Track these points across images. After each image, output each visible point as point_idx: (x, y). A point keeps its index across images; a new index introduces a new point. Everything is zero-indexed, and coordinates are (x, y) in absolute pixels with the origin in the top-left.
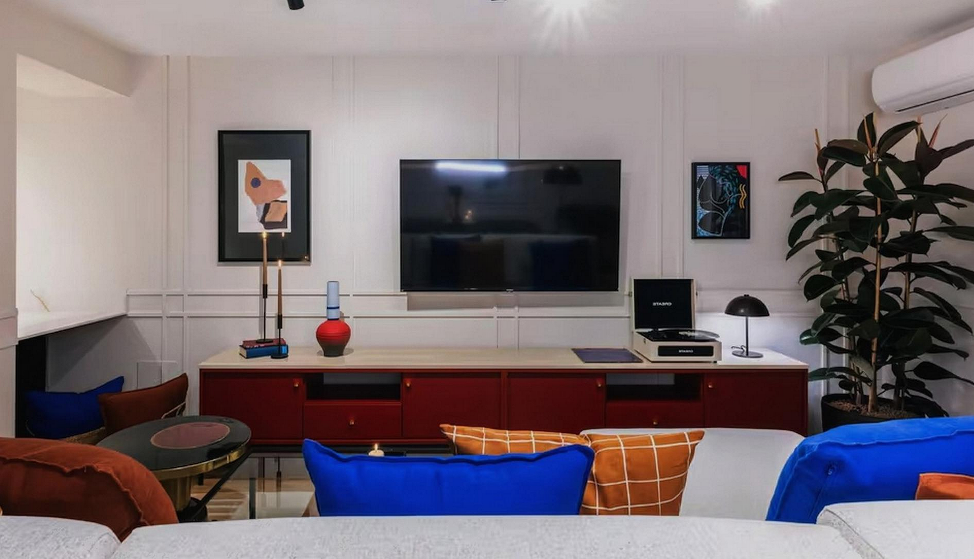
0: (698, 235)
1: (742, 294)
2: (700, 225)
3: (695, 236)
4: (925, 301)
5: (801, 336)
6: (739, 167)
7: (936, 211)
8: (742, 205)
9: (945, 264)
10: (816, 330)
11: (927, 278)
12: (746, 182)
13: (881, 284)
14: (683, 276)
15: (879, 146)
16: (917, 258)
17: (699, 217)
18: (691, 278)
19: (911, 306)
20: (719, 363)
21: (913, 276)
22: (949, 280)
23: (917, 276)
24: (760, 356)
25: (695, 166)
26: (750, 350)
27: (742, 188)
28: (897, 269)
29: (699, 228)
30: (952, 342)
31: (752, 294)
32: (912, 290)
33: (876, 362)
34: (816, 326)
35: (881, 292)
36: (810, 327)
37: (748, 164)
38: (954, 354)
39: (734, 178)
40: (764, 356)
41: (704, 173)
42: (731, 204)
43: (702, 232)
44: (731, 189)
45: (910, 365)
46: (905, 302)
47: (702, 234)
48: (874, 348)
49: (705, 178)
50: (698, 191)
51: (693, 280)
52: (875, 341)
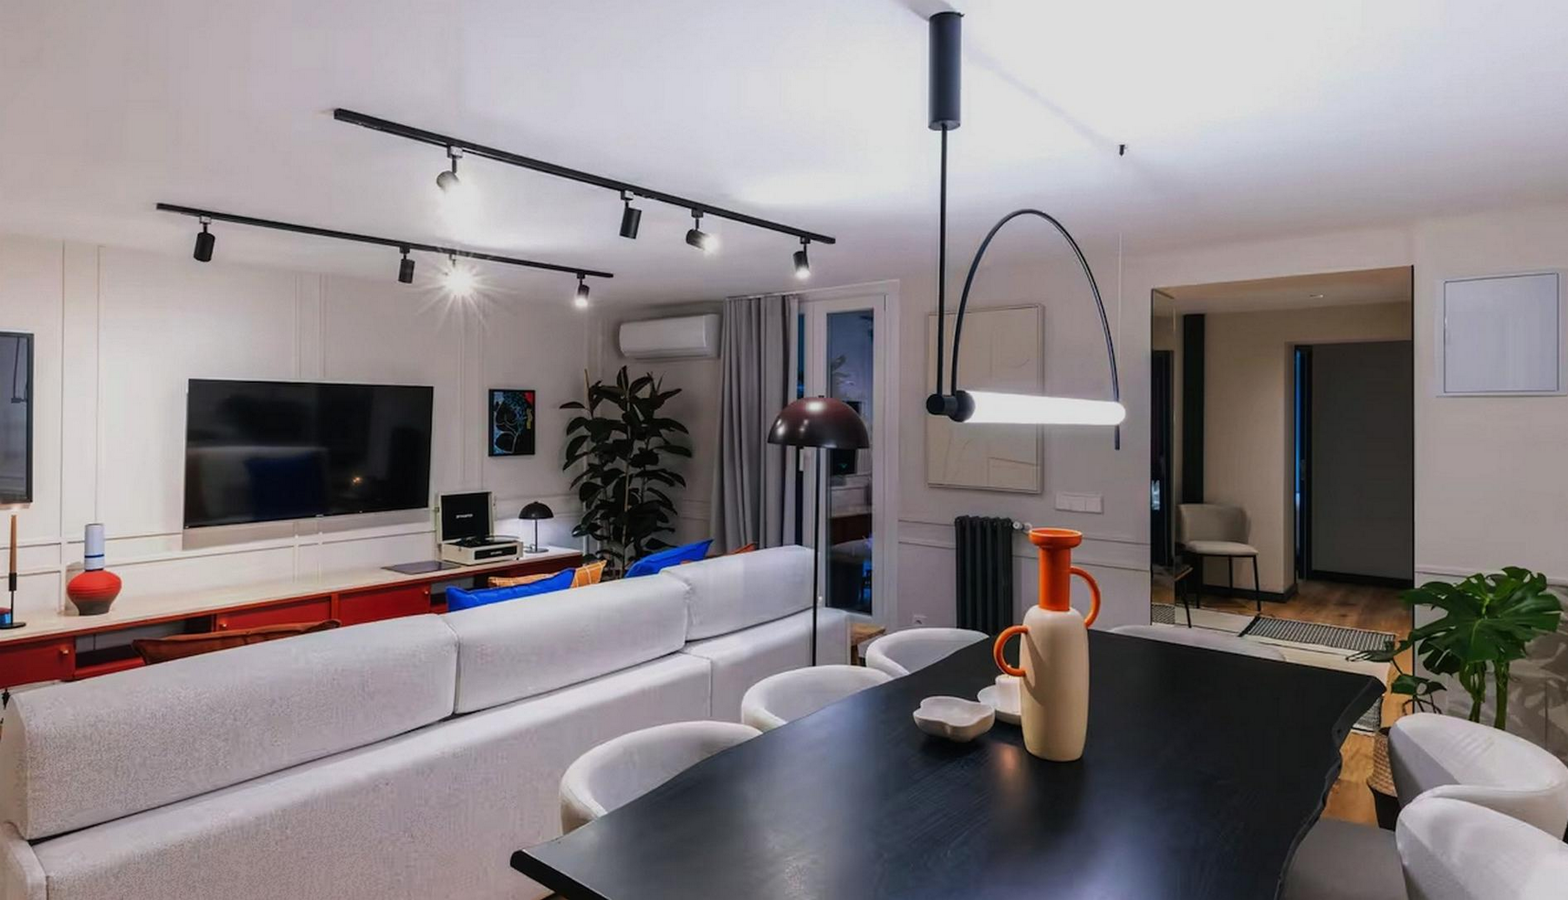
0: (495, 453)
1: (532, 501)
2: (497, 444)
3: (492, 453)
4: (653, 497)
5: (574, 531)
6: (527, 394)
7: (661, 436)
8: (529, 426)
9: (664, 471)
10: (586, 524)
11: (654, 481)
12: (532, 406)
13: (629, 486)
14: (482, 489)
15: (631, 390)
16: (649, 468)
17: (496, 437)
18: (489, 491)
19: (645, 500)
20: (521, 559)
21: (646, 479)
22: (666, 480)
23: (649, 479)
24: (546, 551)
25: (492, 392)
26: (538, 547)
27: (529, 411)
28: (637, 475)
29: (495, 446)
30: (667, 521)
31: (540, 501)
32: (646, 488)
33: (625, 543)
34: (585, 521)
35: (630, 490)
36: (580, 523)
37: (533, 392)
38: (667, 531)
39: (523, 403)
40: (550, 550)
41: (500, 399)
42: (520, 425)
43: (498, 450)
44: (521, 413)
45: (644, 541)
46: (642, 498)
47: (497, 452)
48: (624, 532)
49: (500, 403)
50: (495, 414)
51: (491, 493)
52: (625, 527)
